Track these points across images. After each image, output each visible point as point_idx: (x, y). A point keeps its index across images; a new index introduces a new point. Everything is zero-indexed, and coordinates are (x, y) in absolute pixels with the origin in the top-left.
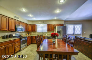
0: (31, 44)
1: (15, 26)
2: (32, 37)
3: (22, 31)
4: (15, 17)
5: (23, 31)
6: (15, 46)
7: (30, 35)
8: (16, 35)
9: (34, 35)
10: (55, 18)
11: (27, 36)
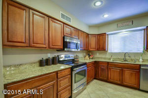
0: (95, 79)
1: (64, 38)
2: (96, 64)
3: (76, 50)
4: (63, 16)
5: (79, 50)
6: (60, 89)
7: (92, 58)
8: (66, 57)
9: (101, 58)
11: (87, 62)
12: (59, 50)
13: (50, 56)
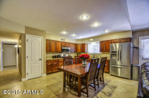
4: (61, 39)
10: (107, 31)
12: (60, 52)
13: (56, 55)
